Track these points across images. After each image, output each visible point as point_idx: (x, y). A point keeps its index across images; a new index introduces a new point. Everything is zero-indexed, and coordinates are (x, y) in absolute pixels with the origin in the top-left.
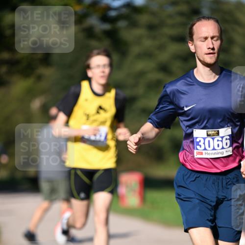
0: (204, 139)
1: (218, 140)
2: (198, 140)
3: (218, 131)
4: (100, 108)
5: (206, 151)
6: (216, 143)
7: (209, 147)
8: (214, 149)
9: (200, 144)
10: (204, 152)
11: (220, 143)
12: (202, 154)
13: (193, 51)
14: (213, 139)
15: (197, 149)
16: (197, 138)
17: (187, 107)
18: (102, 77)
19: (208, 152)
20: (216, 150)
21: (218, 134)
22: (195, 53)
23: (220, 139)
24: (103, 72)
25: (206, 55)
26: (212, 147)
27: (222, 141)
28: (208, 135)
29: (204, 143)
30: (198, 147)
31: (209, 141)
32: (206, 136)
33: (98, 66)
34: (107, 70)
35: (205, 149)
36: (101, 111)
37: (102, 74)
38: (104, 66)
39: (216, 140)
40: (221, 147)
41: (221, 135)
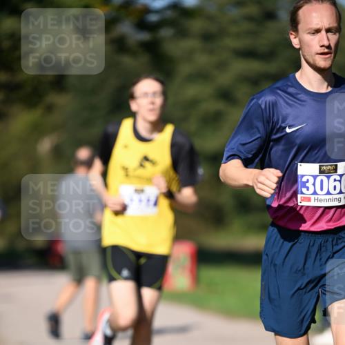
0: (315, 177)
1: (335, 180)
2: (304, 179)
3: (336, 166)
4: (146, 159)
5: (316, 197)
6: (332, 184)
7: (322, 189)
8: (328, 193)
9: (307, 185)
10: (313, 197)
11: (337, 184)
12: (309, 200)
13: (297, 47)
14: (328, 177)
15: (302, 193)
16: (303, 176)
17: (290, 127)
18: (151, 110)
19: (320, 197)
20: (331, 194)
21: (335, 170)
22: (299, 49)
23: (338, 178)
24: (153, 103)
25: (318, 56)
26: (325, 191)
27: (340, 181)
28: (321, 172)
29: (314, 184)
30: (304, 190)
31: (322, 181)
32: (317, 173)
33: (146, 94)
34: (159, 101)
35: (315, 193)
36: (147, 164)
37: (151, 107)
38: (154, 94)
39: (332, 179)
40: (338, 190)
41: (340, 171)
